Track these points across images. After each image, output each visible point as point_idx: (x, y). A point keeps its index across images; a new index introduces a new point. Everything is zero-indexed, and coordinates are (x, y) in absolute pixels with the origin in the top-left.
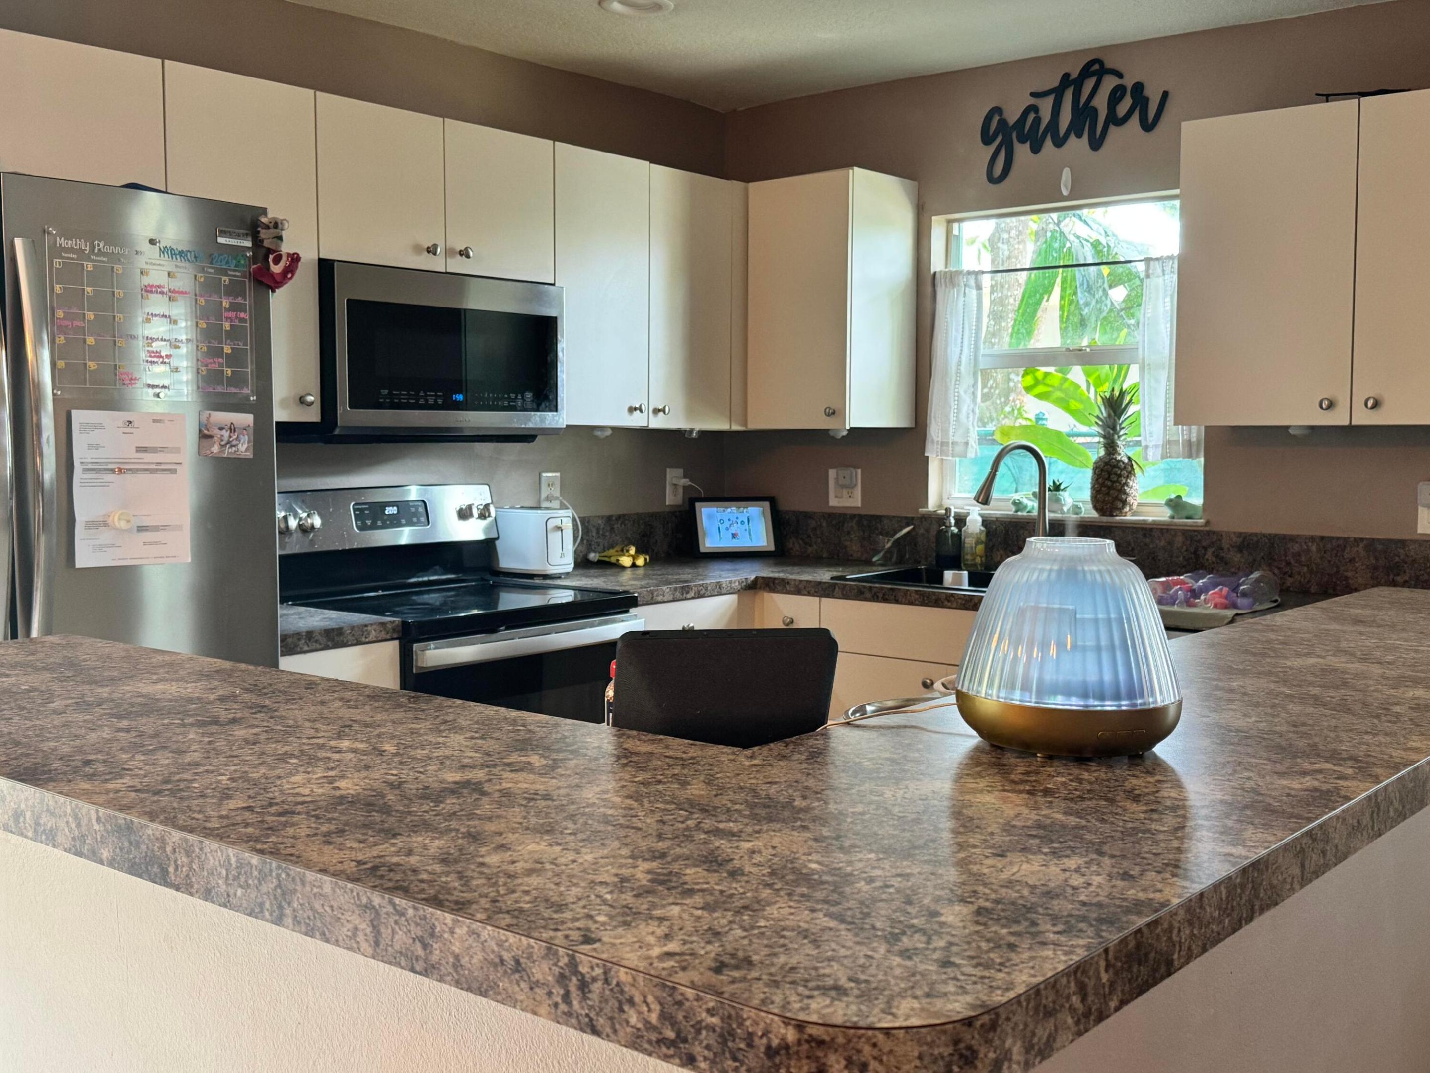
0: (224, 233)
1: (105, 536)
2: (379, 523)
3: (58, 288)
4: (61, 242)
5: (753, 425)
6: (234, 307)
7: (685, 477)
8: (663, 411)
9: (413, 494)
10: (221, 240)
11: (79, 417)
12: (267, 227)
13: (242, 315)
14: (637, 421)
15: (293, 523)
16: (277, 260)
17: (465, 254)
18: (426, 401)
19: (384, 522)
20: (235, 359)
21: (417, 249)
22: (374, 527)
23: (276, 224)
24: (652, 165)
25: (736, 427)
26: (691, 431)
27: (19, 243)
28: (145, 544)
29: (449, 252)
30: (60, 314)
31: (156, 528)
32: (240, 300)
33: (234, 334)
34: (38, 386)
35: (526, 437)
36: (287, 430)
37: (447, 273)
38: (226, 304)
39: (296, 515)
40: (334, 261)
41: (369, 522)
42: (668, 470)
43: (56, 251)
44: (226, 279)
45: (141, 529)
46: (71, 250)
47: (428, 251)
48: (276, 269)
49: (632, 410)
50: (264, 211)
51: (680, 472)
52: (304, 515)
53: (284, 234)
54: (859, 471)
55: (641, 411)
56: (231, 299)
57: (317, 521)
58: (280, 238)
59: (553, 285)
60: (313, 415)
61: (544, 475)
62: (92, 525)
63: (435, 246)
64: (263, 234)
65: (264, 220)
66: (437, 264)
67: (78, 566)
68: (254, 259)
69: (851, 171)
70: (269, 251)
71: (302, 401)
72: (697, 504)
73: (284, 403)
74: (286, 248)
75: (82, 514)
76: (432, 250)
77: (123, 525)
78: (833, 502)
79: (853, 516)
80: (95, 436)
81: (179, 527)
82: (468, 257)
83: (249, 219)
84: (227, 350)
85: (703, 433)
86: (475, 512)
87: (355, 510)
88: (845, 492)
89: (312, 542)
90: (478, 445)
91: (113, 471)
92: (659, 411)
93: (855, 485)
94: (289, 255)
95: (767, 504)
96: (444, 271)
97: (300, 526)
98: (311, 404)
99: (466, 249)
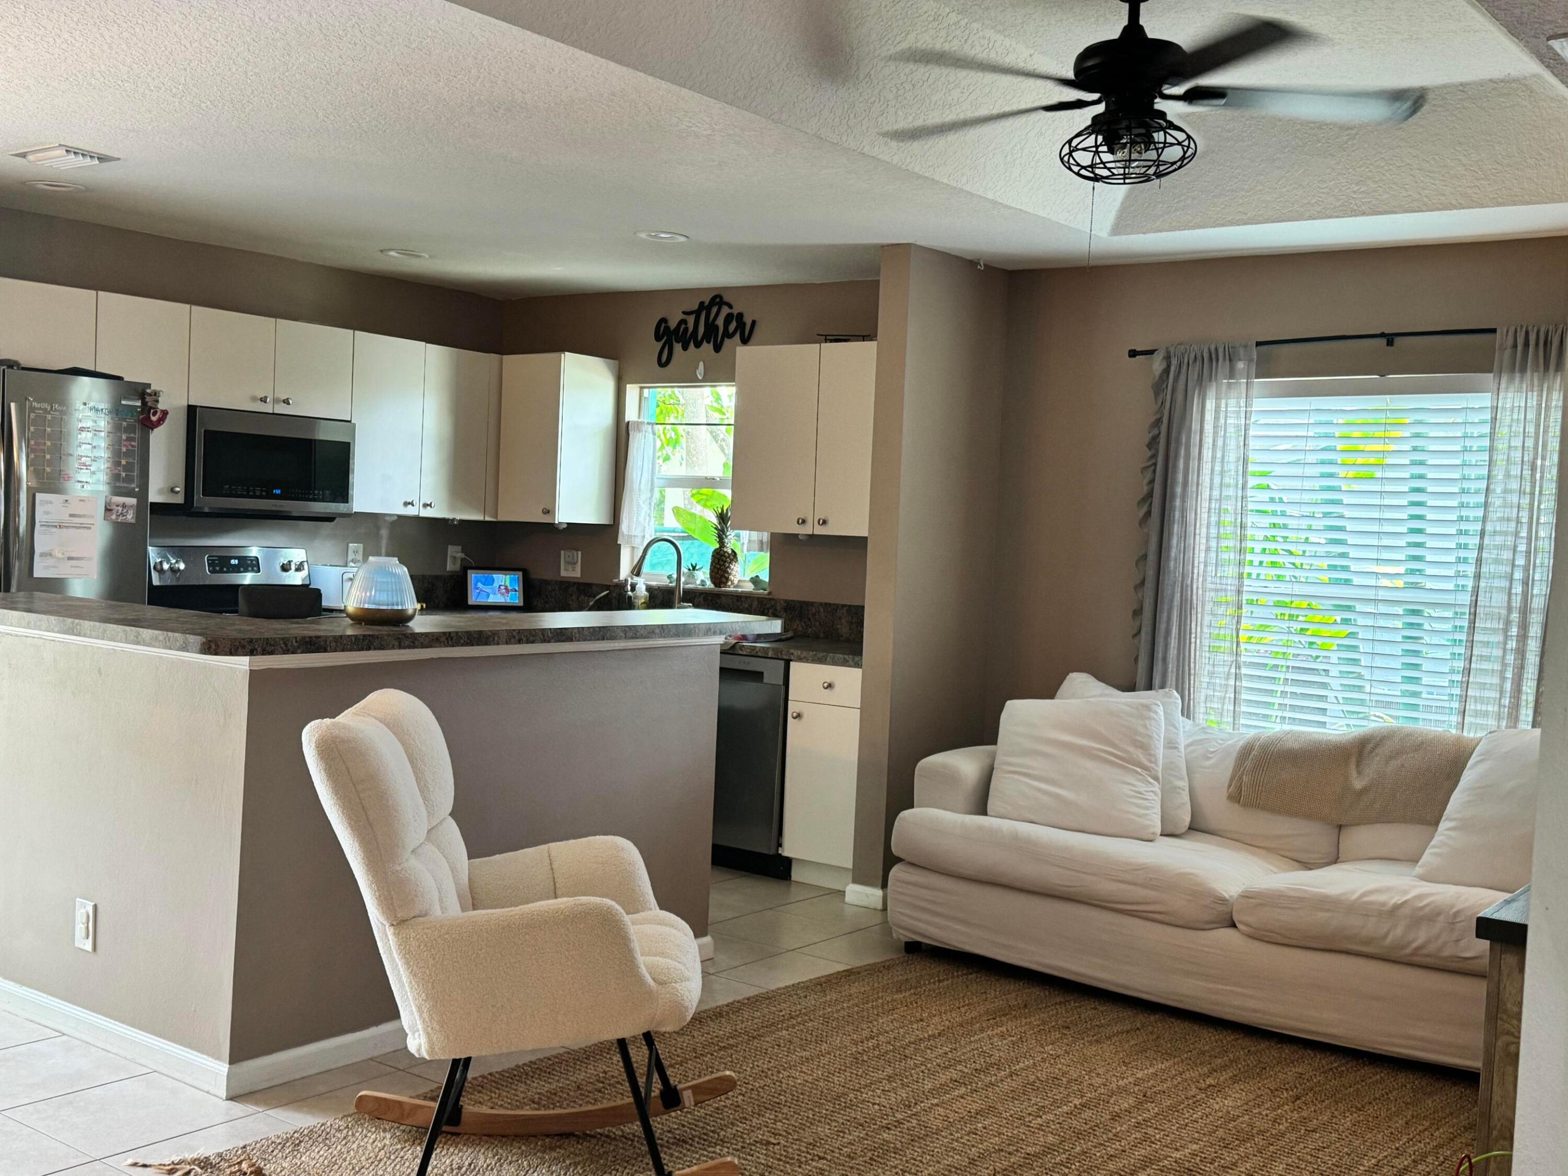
0: (125, 398)
1: (50, 561)
2: (225, 569)
3: (32, 428)
4: (35, 404)
5: (503, 517)
6: (128, 439)
7: (462, 552)
8: (430, 505)
9: (254, 552)
10: (123, 402)
11: (40, 497)
12: (150, 395)
13: (133, 443)
14: (411, 511)
15: (166, 566)
16: (155, 414)
17: (286, 402)
18: (254, 493)
19: (228, 569)
20: (129, 467)
21: (254, 399)
22: (221, 571)
23: (156, 394)
24: (428, 345)
25: (488, 519)
26: (453, 520)
27: (13, 405)
28: (72, 567)
29: (276, 401)
30: (32, 442)
31: (78, 559)
32: (132, 435)
33: (128, 454)
34: (19, 481)
35: (329, 519)
36: (157, 508)
37: (273, 414)
38: (124, 437)
39: (168, 561)
40: (196, 406)
41: (218, 568)
42: (450, 547)
43: (32, 409)
44: (125, 424)
45: (70, 558)
46: (40, 409)
47: (261, 399)
48: (154, 419)
49: (406, 504)
50: (149, 385)
51: (460, 548)
52: (173, 561)
53: (160, 399)
54: (580, 553)
55: (413, 505)
56: (127, 435)
57: (182, 566)
58: (157, 401)
59: (350, 422)
60: (179, 499)
61: (351, 545)
62: (42, 555)
63: (266, 397)
64: (148, 399)
65: (148, 391)
66: (268, 408)
67: (35, 576)
68: (142, 412)
69: (563, 355)
70: (151, 408)
71: (172, 490)
72: (469, 571)
73: (160, 492)
74: (161, 406)
75: (38, 549)
76: (264, 400)
77: (60, 555)
78: (563, 573)
79: (575, 583)
80: (47, 508)
81: (90, 559)
82: (288, 404)
83: (140, 391)
84: (123, 462)
85: (462, 522)
86: (293, 567)
87: (208, 560)
88: (570, 566)
89: (178, 579)
90: (302, 523)
91: (56, 526)
92: (428, 505)
93: (577, 562)
94: (162, 411)
95: (520, 573)
96: (271, 412)
97: (171, 569)
98: (177, 492)
99: (287, 399)
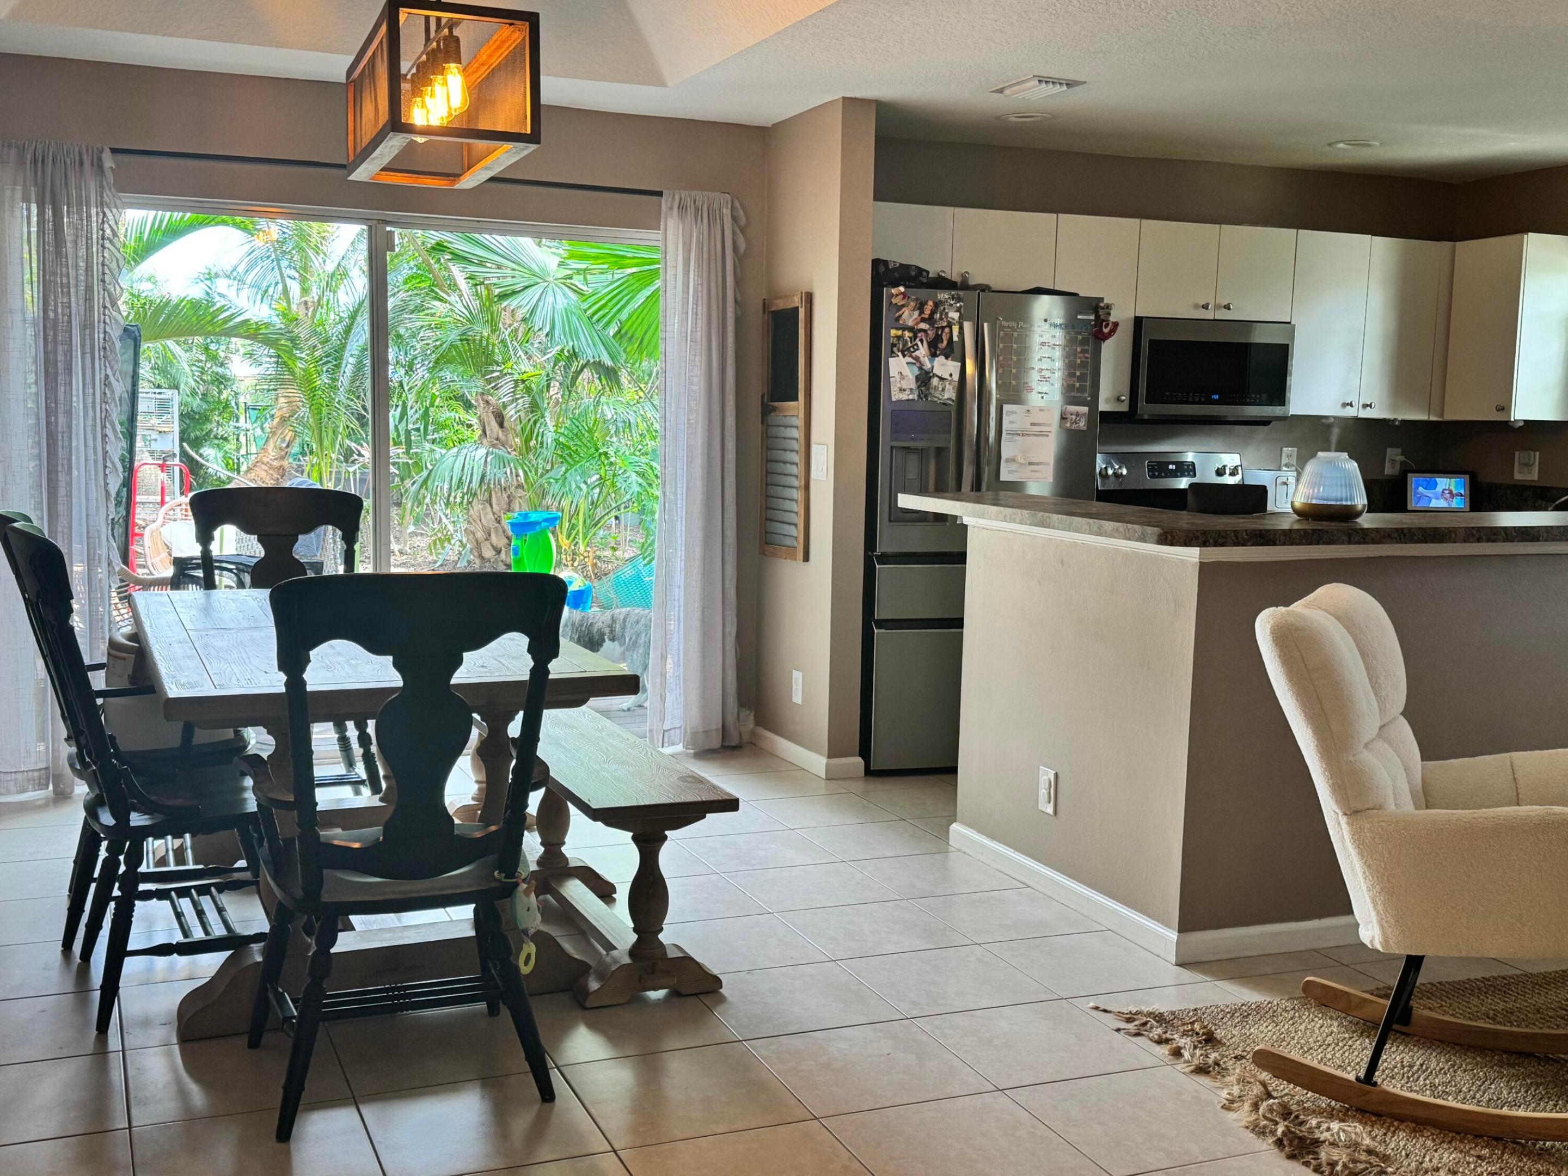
0: (1081, 313)
1: (1014, 467)
2: (1163, 474)
3: (1001, 345)
4: (1004, 323)
5: (1449, 416)
6: (1083, 351)
7: (1402, 455)
8: (1370, 406)
9: (1190, 457)
10: (1079, 317)
11: (1006, 408)
12: (1103, 308)
13: (1087, 355)
14: (1350, 412)
15: (1110, 472)
16: (1107, 326)
17: (1227, 307)
18: (1194, 399)
19: (1166, 474)
20: (1081, 378)
21: (1196, 306)
22: (1160, 476)
23: (1108, 307)
24: (1374, 237)
25: (1433, 418)
26: (1395, 420)
27: (986, 325)
28: (1032, 471)
29: (1217, 307)
30: (1001, 358)
31: (1037, 464)
32: (1086, 347)
33: (1083, 365)
34: (990, 393)
35: (1264, 422)
36: (1107, 417)
37: (1215, 320)
38: (1079, 349)
39: (1112, 467)
40: (1142, 317)
41: (1157, 474)
42: (1389, 450)
43: (1002, 328)
44: (1080, 337)
45: (1030, 464)
46: (1008, 327)
47: (1203, 307)
48: (1106, 331)
49: (1345, 405)
50: (1102, 299)
51: (1399, 451)
52: (1117, 467)
53: (1112, 312)
54: (1538, 453)
55: (1352, 406)
56: (1082, 347)
57: (1125, 472)
58: (1109, 314)
59: (1289, 323)
60: (1124, 408)
61: (1285, 449)
62: (1007, 460)
63: (1208, 304)
64: (1101, 312)
65: (1102, 305)
66: (1209, 315)
67: (1001, 479)
68: (1095, 325)
69: (1526, 236)
70: (1103, 321)
71: (1118, 399)
73: (1107, 401)
74: (1112, 319)
75: (1004, 455)
76: (1205, 307)
77: (1022, 461)
78: (1517, 476)
79: (1531, 487)
80: (1012, 418)
81: (1048, 464)
82: (1229, 309)
83: (1094, 304)
84: (1078, 373)
85: (1404, 422)
86: (1228, 472)
87: (1148, 466)
88: (1525, 469)
89: (1121, 484)
90: (1237, 427)
91: (1019, 434)
92: (1368, 405)
93: (1534, 464)
94: (1113, 323)
95: (1467, 477)
96: (1212, 318)
97: (1114, 473)
98: (1123, 401)
99: (1229, 305)
